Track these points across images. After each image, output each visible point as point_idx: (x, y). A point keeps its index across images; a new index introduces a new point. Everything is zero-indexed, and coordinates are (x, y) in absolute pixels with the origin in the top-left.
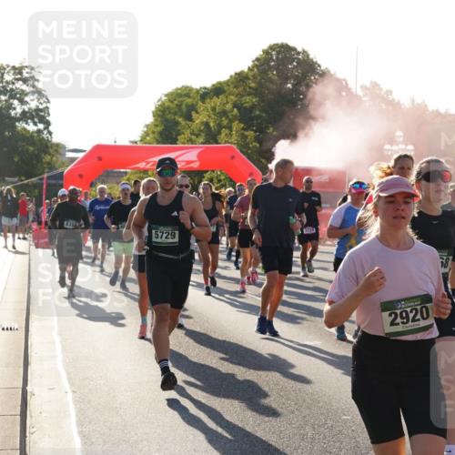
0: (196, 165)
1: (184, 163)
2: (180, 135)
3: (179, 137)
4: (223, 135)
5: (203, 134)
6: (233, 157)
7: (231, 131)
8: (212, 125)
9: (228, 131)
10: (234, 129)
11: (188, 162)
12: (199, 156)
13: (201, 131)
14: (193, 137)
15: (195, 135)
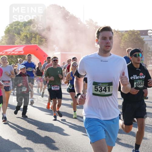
0: (22, 53)
1: (18, 52)
2: (16, 40)
3: (15, 41)
4: (33, 40)
5: (25, 40)
6: (37, 49)
7: (36, 39)
8: (28, 36)
9: (35, 39)
10: (37, 38)
11: (19, 52)
12: (24, 49)
13: (24, 39)
14: (21, 41)
15: (22, 40)
